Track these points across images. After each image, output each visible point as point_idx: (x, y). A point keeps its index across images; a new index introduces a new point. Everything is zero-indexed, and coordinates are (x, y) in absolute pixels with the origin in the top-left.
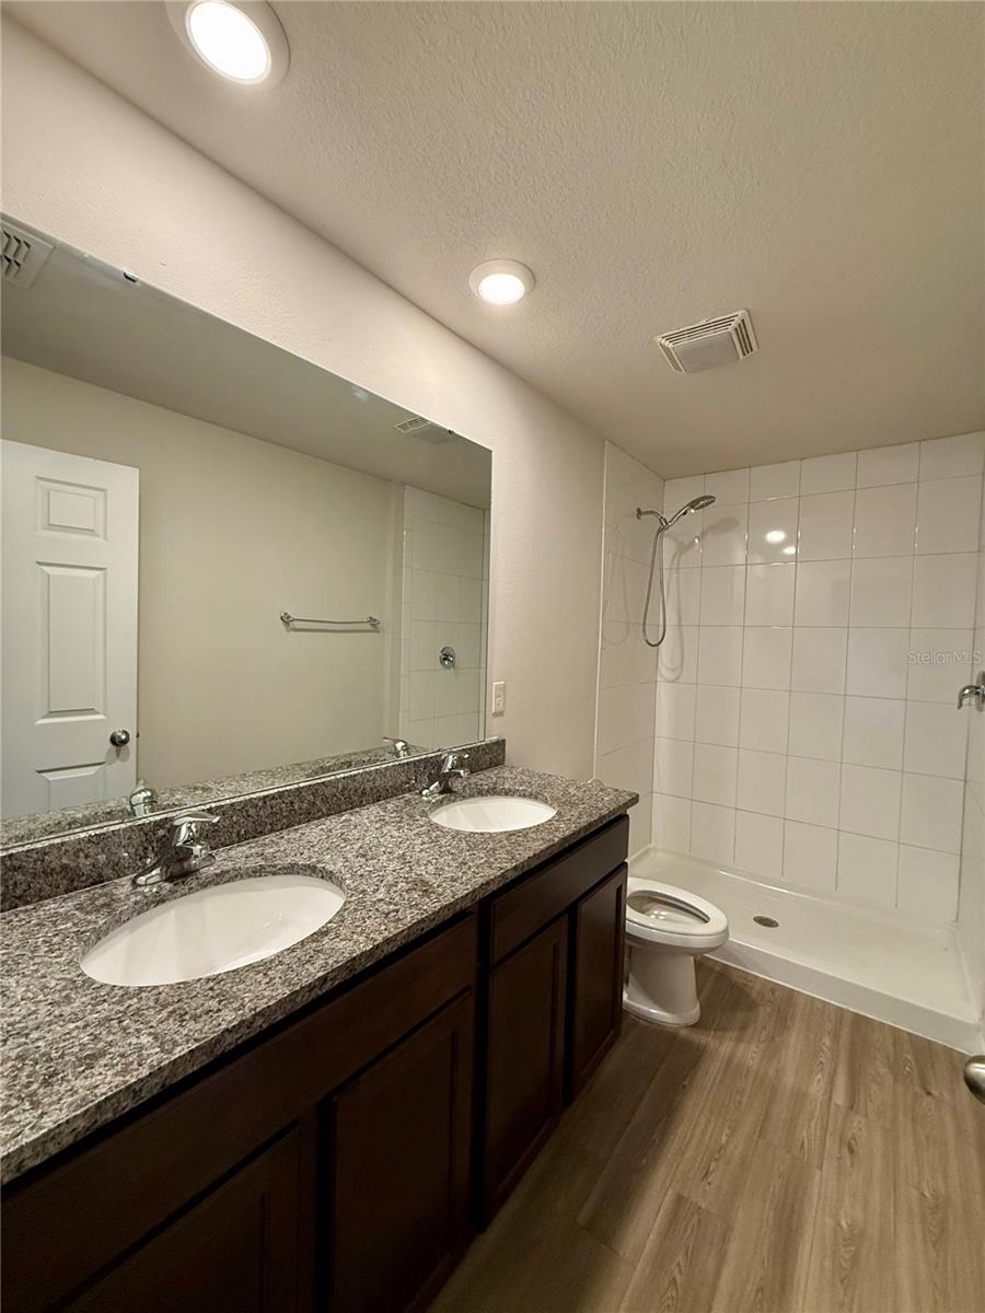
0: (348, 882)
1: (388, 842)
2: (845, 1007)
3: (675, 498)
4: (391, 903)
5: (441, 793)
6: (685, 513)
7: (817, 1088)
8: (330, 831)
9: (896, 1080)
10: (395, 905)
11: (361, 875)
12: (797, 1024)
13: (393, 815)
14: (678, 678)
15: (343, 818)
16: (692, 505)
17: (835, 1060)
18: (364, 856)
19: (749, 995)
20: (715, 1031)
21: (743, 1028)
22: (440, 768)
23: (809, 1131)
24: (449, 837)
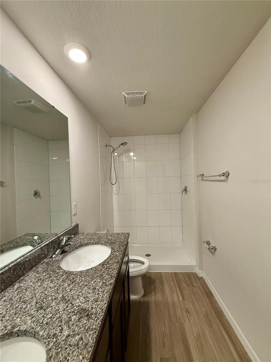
0: (41, 333)
1: (50, 292)
2: (172, 272)
3: (115, 142)
4: (74, 335)
5: (61, 254)
6: (120, 147)
7: (176, 298)
8: (11, 299)
9: (188, 287)
10: (78, 335)
11: (47, 323)
12: (165, 282)
13: (44, 274)
14: (119, 193)
15: (16, 287)
16: (122, 144)
17: (176, 288)
18: (41, 308)
19: (152, 279)
20: (149, 294)
21: (155, 289)
22: (59, 243)
23: (179, 313)
24: (79, 277)
